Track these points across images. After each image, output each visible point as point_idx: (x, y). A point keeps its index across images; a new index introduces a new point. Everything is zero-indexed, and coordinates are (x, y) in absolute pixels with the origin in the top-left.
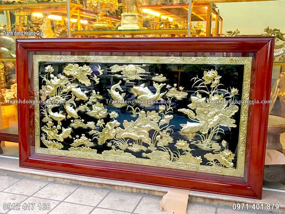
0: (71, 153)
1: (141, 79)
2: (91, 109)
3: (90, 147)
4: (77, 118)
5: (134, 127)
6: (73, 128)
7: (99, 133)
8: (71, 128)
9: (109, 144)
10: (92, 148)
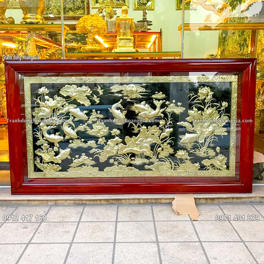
0: (70, 174)
1: (141, 97)
2: (92, 128)
3: (91, 166)
4: (77, 138)
5: (136, 142)
6: (72, 149)
7: (100, 151)
8: (70, 149)
9: (111, 161)
10: (93, 166)
